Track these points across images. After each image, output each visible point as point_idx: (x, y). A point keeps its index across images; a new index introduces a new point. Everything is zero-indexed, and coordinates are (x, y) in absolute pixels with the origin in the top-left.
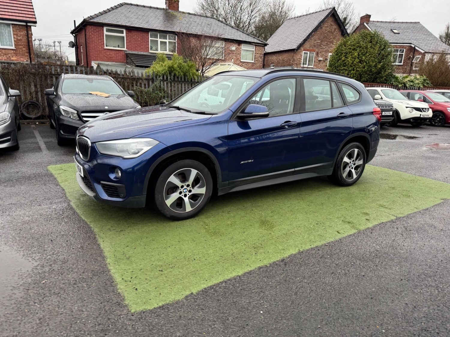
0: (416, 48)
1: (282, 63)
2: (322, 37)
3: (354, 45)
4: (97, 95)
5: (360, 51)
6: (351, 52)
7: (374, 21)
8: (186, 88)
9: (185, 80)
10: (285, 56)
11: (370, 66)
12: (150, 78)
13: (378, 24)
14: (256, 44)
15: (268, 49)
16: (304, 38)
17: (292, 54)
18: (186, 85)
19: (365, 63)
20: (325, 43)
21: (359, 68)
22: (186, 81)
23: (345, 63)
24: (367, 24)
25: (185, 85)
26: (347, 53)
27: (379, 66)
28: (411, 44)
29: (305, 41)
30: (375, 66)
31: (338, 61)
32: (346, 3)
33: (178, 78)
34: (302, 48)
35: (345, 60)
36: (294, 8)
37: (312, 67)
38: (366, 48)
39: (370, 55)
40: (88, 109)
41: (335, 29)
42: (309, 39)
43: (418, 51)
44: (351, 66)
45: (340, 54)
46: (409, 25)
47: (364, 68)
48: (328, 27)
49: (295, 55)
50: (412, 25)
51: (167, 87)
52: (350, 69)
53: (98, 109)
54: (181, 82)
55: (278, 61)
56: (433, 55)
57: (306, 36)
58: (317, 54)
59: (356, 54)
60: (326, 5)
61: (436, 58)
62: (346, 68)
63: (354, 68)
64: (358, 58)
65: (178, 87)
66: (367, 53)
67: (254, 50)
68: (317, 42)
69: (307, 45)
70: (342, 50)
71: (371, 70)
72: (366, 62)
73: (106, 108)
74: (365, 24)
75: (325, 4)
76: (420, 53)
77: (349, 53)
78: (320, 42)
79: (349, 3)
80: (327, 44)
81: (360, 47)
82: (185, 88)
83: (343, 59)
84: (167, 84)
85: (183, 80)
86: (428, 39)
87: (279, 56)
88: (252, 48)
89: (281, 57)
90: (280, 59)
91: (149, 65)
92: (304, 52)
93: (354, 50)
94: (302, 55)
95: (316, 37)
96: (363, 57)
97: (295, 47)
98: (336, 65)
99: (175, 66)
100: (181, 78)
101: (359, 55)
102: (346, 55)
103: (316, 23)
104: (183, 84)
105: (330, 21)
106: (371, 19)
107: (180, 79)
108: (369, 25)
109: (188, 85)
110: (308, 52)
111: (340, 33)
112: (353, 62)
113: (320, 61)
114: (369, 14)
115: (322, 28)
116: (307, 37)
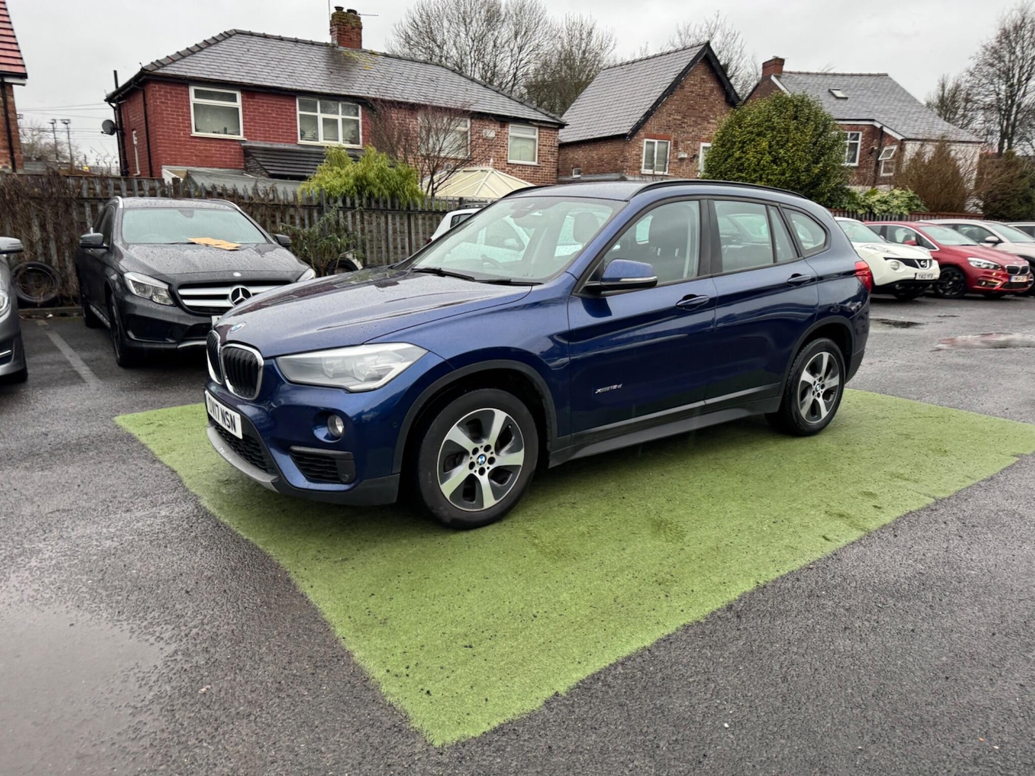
0: (885, 129)
1: (599, 166)
2: (684, 108)
3: (759, 125)
4: (207, 245)
5: (774, 137)
6: (753, 140)
7: (791, 73)
8: (398, 224)
9: (393, 206)
10: (605, 151)
11: (797, 170)
12: (314, 203)
13: (801, 78)
14: (541, 125)
15: (565, 136)
16: (646, 110)
17: (619, 145)
18: (398, 219)
19: (785, 165)
20: (689, 121)
21: (773, 174)
22: (397, 208)
23: (742, 164)
24: (778, 77)
25: (394, 218)
26: (744, 143)
27: (817, 171)
28: (873, 120)
29: (648, 115)
30: (808, 170)
31: (726, 160)
32: (727, 32)
33: (377, 202)
34: (642, 133)
35: (741, 158)
36: (613, 42)
37: (666, 173)
38: (787, 130)
39: (794, 145)
40: (196, 279)
41: (712, 91)
42: (657, 112)
43: (889, 136)
44: (755, 171)
45: (729, 145)
46: (868, 79)
47: (783, 174)
48: (696, 85)
49: (626, 147)
50: (872, 80)
51: (354, 223)
52: (753, 177)
53: (218, 278)
54: (385, 212)
55: (589, 162)
56: (922, 145)
57: (650, 106)
58: (676, 144)
59: (765, 144)
60: (683, 37)
61: (930, 150)
62: (744, 175)
63: (761, 175)
64: (770, 153)
65: (379, 224)
66: (787, 141)
67: (536, 137)
68: (675, 119)
69: (652, 125)
70: (734, 136)
71: (799, 177)
72: (787, 162)
73: (237, 275)
74: (773, 78)
75: (680, 35)
76: (893, 141)
77: (750, 143)
78: (680, 118)
79: (733, 32)
80: (695, 122)
81: (773, 129)
82: (394, 224)
83: (737, 154)
84: (353, 216)
85: (389, 207)
86: (908, 109)
87: (590, 150)
88: (531, 133)
89: (594, 153)
90: (593, 157)
91: (307, 175)
92: (646, 140)
93: (759, 134)
94: (642, 148)
95: (671, 107)
96: (781, 151)
97: (625, 130)
98: (723, 167)
99: (371, 175)
100: (385, 202)
101: (770, 147)
102: (742, 147)
103: (670, 78)
104: (390, 217)
105: (701, 73)
106: (786, 68)
107: (381, 206)
108: (782, 80)
109: (401, 218)
110: (656, 141)
111: (723, 98)
112: (759, 162)
113: (682, 160)
114: (780, 57)
115: (683, 87)
116: (652, 107)
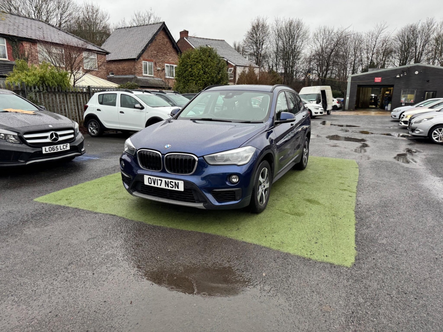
0: (228, 61)
1: (123, 71)
2: (157, 49)
3: (197, 58)
4: (16, 112)
5: (203, 64)
6: (196, 64)
7: (191, 37)
8: (61, 99)
9: (59, 90)
10: (125, 65)
11: (212, 77)
12: (20, 89)
13: (195, 39)
14: (98, 53)
15: (109, 58)
16: (142, 49)
17: (132, 63)
18: (61, 96)
19: (208, 75)
20: (160, 54)
21: (204, 78)
22: (60, 91)
23: (192, 74)
24: (187, 38)
25: (59, 96)
26: (192, 65)
27: (219, 77)
28: (224, 58)
29: (143, 51)
30: (216, 77)
31: (185, 72)
33: (51, 88)
34: (141, 58)
35: (192, 71)
37: (153, 76)
38: (207, 61)
39: (211, 67)
40: (31, 129)
41: (167, 42)
42: (147, 50)
43: (230, 64)
44: (198, 77)
45: (186, 66)
46: (218, 42)
47: (208, 78)
48: (161, 40)
49: (136, 64)
50: (216, 42)
51: (40, 99)
52: (197, 79)
54: (54, 93)
55: (117, 70)
56: (244, 68)
57: (144, 47)
58: (155, 64)
59: (200, 66)
61: (247, 70)
62: (193, 78)
63: (200, 79)
64: (202, 70)
65: (52, 99)
66: (208, 65)
67: (96, 57)
68: (154, 53)
69: (145, 55)
70: (187, 62)
71: (213, 80)
72: (209, 74)
73: (50, 126)
74: (185, 38)
76: (232, 66)
77: (194, 65)
78: (156, 53)
80: (162, 55)
81: (202, 60)
82: (59, 98)
83: (190, 70)
84: (40, 95)
85: (57, 90)
86: (234, 54)
87: (117, 65)
88: (94, 56)
89: (120, 66)
90: (120, 68)
92: (143, 61)
93: (197, 62)
94: (142, 65)
95: (151, 48)
96: (206, 69)
97: (135, 56)
98: (184, 75)
99: (47, 75)
100: (55, 89)
101: (202, 67)
102: (191, 67)
103: (150, 36)
104: (57, 95)
105: (162, 35)
106: (189, 35)
107: (53, 90)
108: (188, 39)
109: (63, 96)
110: (147, 62)
111: (172, 46)
112: (199, 73)
113: (158, 70)
114: (187, 30)
115: (156, 40)
116: (145, 48)
